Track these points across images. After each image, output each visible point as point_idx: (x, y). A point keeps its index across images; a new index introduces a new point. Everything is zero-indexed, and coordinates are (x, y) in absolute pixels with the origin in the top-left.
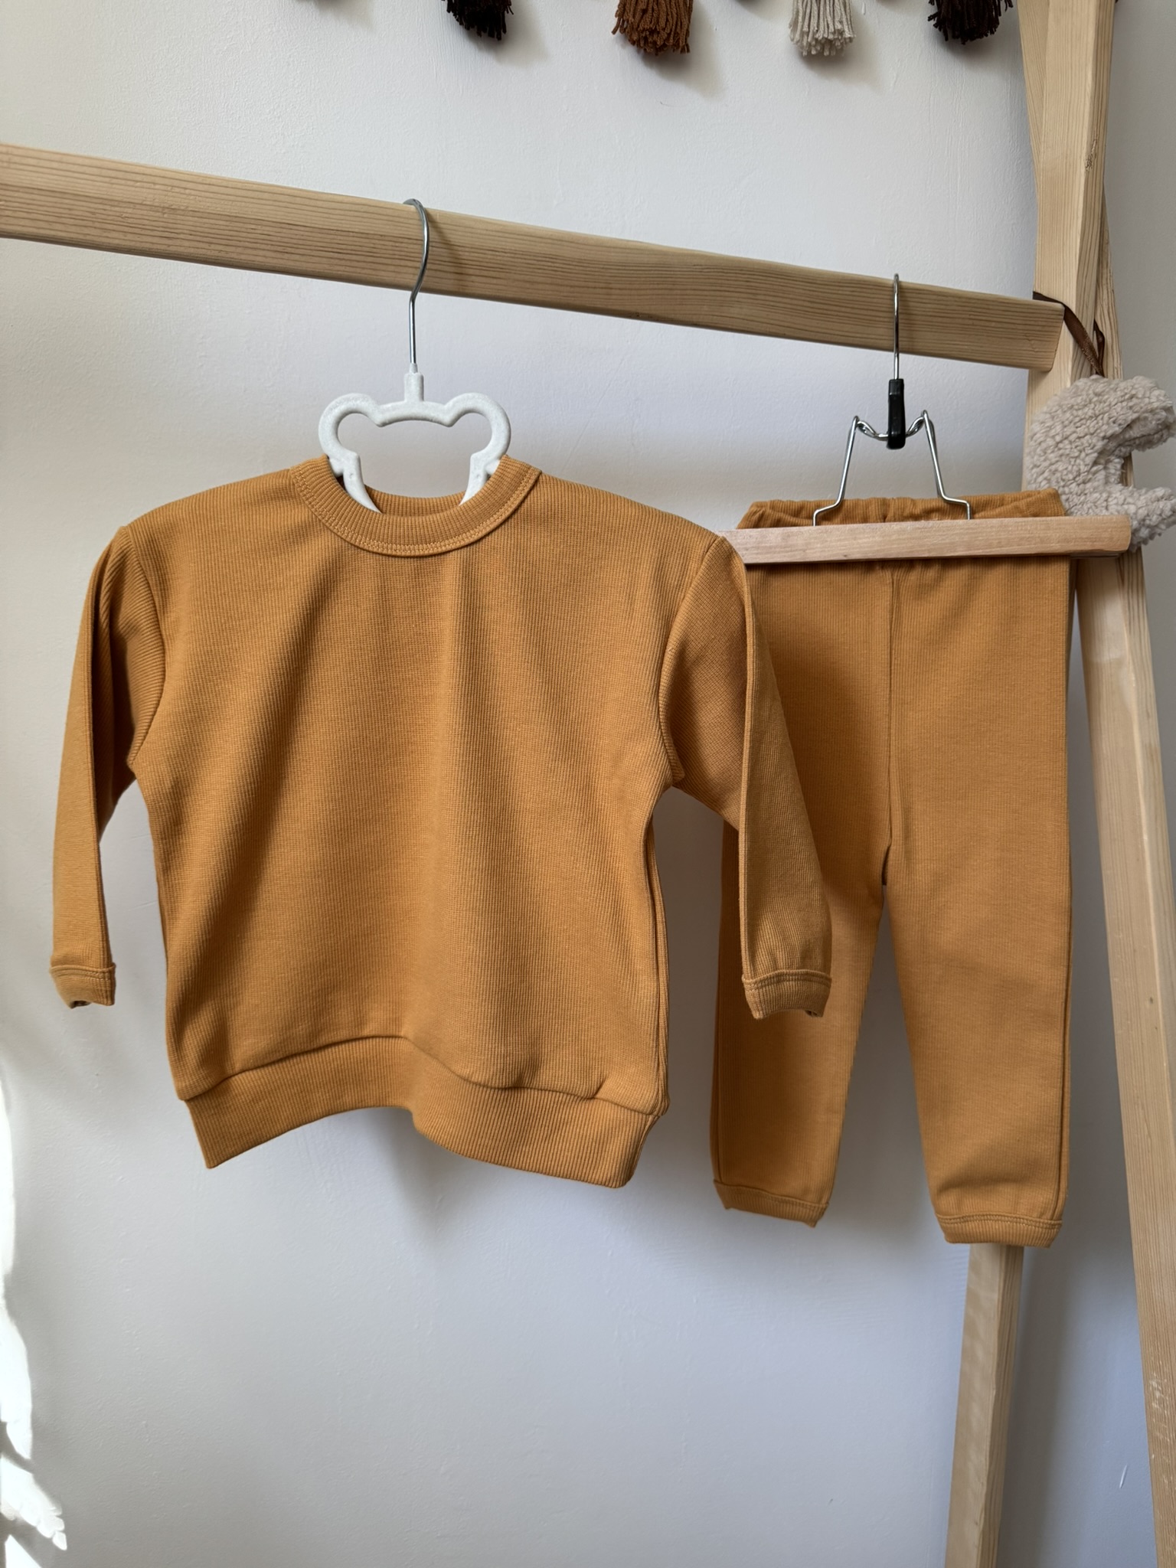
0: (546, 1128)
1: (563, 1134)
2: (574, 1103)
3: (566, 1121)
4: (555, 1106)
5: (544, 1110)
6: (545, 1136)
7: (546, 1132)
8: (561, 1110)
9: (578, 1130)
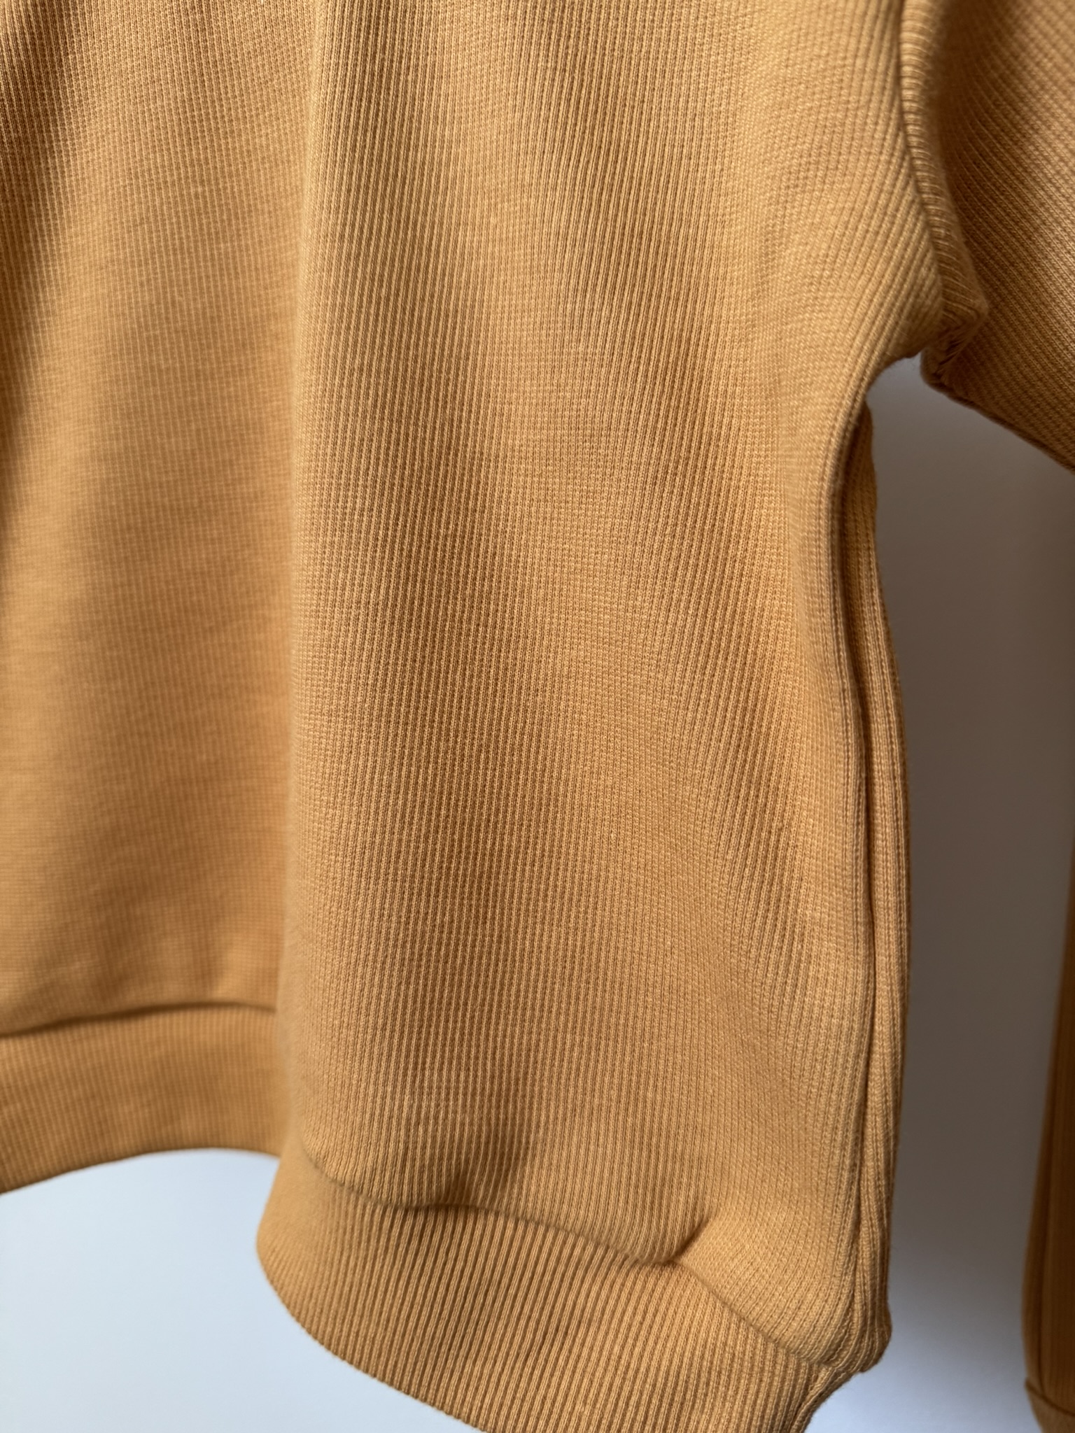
0: (532, 1324)
1: (576, 1350)
2: (615, 1268)
3: (587, 1315)
4: (561, 1268)
5: (528, 1275)
6: (526, 1345)
7: (529, 1336)
8: (576, 1283)
9: (617, 1349)
